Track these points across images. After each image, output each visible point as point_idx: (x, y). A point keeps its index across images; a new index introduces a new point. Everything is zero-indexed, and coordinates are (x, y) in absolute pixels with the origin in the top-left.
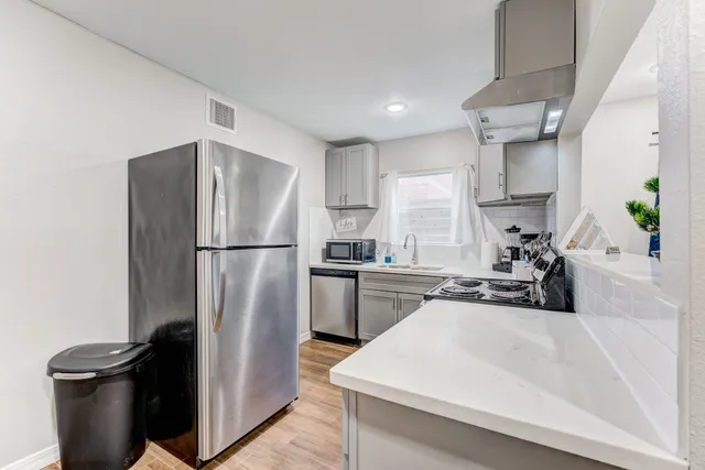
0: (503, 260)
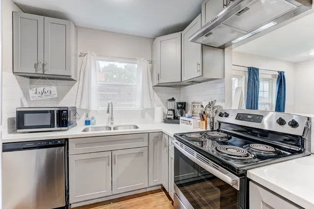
0: (168, 117)
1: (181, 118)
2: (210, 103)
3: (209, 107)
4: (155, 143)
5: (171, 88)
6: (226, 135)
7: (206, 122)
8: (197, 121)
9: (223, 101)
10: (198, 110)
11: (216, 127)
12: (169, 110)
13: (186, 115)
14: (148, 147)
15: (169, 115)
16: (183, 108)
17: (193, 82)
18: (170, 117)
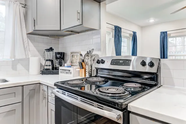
1: (60, 68)
2: (88, 52)
3: (88, 56)
4: (31, 96)
5: (48, 38)
6: (103, 79)
7: (85, 70)
8: (77, 70)
9: (99, 50)
10: (77, 60)
11: (94, 74)
12: (47, 60)
13: (66, 65)
14: (22, 102)
15: (47, 66)
16: (62, 58)
17: (72, 32)
18: (48, 67)
